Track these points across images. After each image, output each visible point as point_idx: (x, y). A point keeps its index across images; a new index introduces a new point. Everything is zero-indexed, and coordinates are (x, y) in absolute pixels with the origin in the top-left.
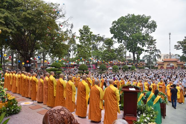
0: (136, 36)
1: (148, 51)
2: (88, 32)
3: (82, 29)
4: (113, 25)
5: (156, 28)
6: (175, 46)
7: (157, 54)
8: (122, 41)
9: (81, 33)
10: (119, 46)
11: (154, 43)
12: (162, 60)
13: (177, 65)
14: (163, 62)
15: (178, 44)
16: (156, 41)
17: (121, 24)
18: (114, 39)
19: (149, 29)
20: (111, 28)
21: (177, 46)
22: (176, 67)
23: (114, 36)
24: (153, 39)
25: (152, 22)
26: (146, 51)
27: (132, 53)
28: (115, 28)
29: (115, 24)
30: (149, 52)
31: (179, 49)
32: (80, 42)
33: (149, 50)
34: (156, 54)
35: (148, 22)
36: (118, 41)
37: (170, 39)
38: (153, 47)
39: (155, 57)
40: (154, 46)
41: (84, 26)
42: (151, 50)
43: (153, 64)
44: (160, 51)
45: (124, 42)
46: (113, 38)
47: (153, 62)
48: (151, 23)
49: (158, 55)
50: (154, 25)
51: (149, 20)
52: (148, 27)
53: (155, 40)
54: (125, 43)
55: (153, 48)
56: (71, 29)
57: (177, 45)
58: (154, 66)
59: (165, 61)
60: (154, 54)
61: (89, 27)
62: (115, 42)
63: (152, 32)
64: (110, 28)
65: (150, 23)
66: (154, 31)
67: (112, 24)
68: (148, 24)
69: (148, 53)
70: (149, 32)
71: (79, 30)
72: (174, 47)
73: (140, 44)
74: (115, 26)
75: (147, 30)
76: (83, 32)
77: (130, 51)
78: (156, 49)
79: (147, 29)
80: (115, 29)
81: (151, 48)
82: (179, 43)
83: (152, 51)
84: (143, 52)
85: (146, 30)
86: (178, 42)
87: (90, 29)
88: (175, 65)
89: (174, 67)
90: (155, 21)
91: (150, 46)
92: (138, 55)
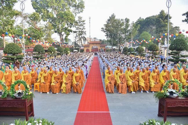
1: (77, 32)
5: (84, 8)
11: (84, 24)
13: (101, 47)
16: (85, 22)
19: (77, 9)
21: (103, 28)
22: (99, 49)
24: (82, 20)
25: (80, 1)
26: (75, 32)
33: (78, 31)
37: (90, 22)
40: (83, 27)
49: (84, 37)
50: (82, 5)
52: (75, 6)
59: (90, 44)
63: (80, 12)
64: (32, 1)
65: (78, 2)
66: (82, 12)
73: (68, 24)
77: (56, 32)
79: (74, 8)
81: (80, 29)
82: (105, 26)
84: (71, 33)
88: (98, 47)
89: (98, 49)
90: (83, 1)
91: (79, 27)
92: (66, 36)
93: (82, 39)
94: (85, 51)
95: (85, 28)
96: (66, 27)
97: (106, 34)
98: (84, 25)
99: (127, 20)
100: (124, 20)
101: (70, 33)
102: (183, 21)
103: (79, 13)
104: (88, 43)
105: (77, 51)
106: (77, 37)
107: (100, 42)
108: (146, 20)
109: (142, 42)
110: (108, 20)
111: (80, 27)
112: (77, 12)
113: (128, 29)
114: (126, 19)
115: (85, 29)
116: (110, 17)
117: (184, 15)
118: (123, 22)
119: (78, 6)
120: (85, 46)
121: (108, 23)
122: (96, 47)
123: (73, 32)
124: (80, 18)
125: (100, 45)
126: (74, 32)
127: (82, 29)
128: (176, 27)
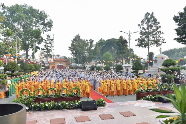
0: (35, 32)
1: (45, 49)
5: (52, 27)
11: (52, 42)
13: (66, 64)
14: (55, 62)
22: (65, 67)
25: (49, 20)
40: (51, 45)
50: (51, 24)
51: (47, 18)
52: (43, 24)
53: (52, 40)
59: (56, 61)
60: (46, 54)
63: (48, 30)
66: (50, 30)
79: (42, 26)
81: (49, 47)
84: (38, 50)
88: (64, 64)
89: (63, 67)
91: (47, 45)
92: (34, 53)
94: (51, 68)
97: (71, 53)
99: (92, 41)
100: (89, 41)
102: (136, 45)
103: (47, 31)
104: (54, 60)
105: (44, 68)
106: (43, 54)
107: (66, 60)
108: (107, 41)
109: (109, 62)
110: (73, 39)
111: (49, 45)
112: (45, 30)
113: (92, 49)
114: (90, 40)
115: (53, 47)
116: (75, 37)
117: (136, 40)
118: (88, 43)
119: (46, 24)
120: (51, 64)
121: (73, 42)
122: (61, 65)
123: (40, 49)
124: (48, 36)
125: (65, 62)
126: (42, 49)
127: (51, 47)
128: (131, 49)
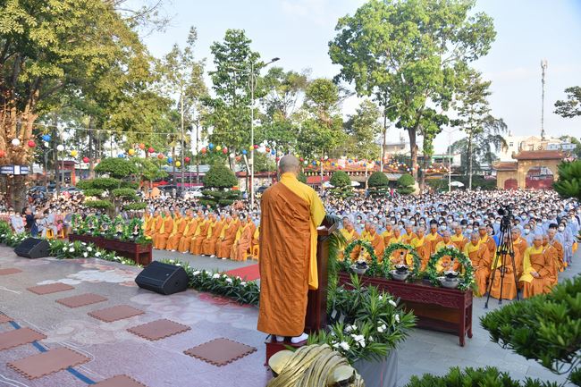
1: (463, 122)
2: (245, 54)
3: (222, 44)
4: (341, 32)
5: (493, 40)
6: (556, 105)
7: (493, 133)
8: (370, 88)
9: (218, 56)
10: (360, 108)
11: (485, 95)
12: (513, 157)
14: (517, 163)
15: (569, 97)
17: (369, 26)
18: (343, 83)
19: (469, 47)
20: (334, 41)
21: (564, 104)
23: (343, 71)
24: (482, 82)
25: (477, 19)
26: (456, 123)
27: (407, 131)
28: (348, 41)
29: (348, 28)
30: (466, 125)
31: (571, 116)
32: (218, 90)
33: (466, 119)
34: (490, 136)
35: (465, 21)
36: (358, 88)
38: (478, 109)
39: (487, 144)
40: (483, 105)
41: (229, 33)
42: (470, 121)
43: (481, 170)
44: (504, 126)
45: (378, 94)
46: (341, 79)
47: (481, 165)
48: (475, 22)
49: (499, 136)
50: (486, 30)
51: (469, 14)
52: (462, 37)
53: (487, 85)
54: (382, 96)
55: (480, 113)
56: (188, 45)
57: (566, 100)
58: (482, 177)
59: (521, 160)
60: (485, 136)
61: (247, 36)
62: (347, 92)
63: (478, 55)
64: (330, 44)
65: (471, 23)
66: (484, 53)
67: (337, 28)
68: (464, 26)
69: (461, 130)
70: (468, 55)
71: (212, 48)
72: (555, 109)
73: (435, 100)
74: (347, 34)
75: (460, 48)
76: (225, 54)
77: (398, 126)
78: (490, 117)
79: (461, 44)
80: (346, 47)
82: (571, 94)
83: (475, 124)
84: (443, 126)
85: (457, 49)
86: (567, 90)
87: (249, 42)
88: (554, 171)
90: (489, 16)
93: (492, 145)
94: (501, 184)
95: (488, 107)
96: (429, 109)
98: (487, 98)
101: (441, 127)
103: (476, 57)
105: (461, 184)
111: (474, 106)
120: (502, 169)
123: (450, 123)
